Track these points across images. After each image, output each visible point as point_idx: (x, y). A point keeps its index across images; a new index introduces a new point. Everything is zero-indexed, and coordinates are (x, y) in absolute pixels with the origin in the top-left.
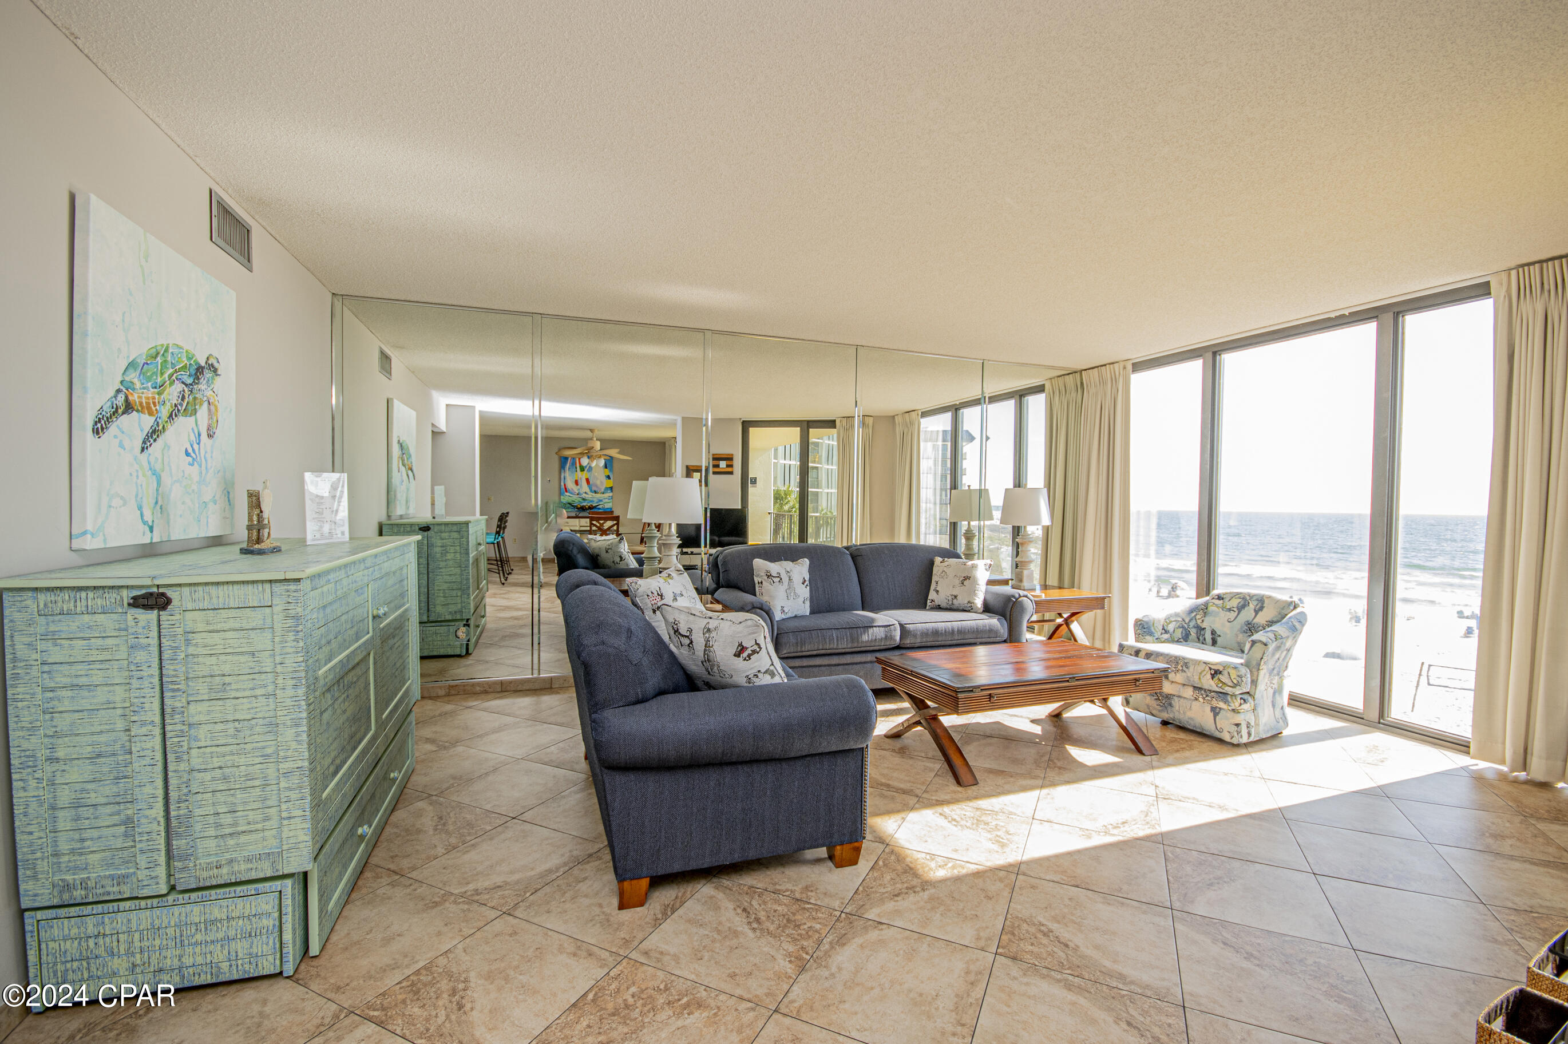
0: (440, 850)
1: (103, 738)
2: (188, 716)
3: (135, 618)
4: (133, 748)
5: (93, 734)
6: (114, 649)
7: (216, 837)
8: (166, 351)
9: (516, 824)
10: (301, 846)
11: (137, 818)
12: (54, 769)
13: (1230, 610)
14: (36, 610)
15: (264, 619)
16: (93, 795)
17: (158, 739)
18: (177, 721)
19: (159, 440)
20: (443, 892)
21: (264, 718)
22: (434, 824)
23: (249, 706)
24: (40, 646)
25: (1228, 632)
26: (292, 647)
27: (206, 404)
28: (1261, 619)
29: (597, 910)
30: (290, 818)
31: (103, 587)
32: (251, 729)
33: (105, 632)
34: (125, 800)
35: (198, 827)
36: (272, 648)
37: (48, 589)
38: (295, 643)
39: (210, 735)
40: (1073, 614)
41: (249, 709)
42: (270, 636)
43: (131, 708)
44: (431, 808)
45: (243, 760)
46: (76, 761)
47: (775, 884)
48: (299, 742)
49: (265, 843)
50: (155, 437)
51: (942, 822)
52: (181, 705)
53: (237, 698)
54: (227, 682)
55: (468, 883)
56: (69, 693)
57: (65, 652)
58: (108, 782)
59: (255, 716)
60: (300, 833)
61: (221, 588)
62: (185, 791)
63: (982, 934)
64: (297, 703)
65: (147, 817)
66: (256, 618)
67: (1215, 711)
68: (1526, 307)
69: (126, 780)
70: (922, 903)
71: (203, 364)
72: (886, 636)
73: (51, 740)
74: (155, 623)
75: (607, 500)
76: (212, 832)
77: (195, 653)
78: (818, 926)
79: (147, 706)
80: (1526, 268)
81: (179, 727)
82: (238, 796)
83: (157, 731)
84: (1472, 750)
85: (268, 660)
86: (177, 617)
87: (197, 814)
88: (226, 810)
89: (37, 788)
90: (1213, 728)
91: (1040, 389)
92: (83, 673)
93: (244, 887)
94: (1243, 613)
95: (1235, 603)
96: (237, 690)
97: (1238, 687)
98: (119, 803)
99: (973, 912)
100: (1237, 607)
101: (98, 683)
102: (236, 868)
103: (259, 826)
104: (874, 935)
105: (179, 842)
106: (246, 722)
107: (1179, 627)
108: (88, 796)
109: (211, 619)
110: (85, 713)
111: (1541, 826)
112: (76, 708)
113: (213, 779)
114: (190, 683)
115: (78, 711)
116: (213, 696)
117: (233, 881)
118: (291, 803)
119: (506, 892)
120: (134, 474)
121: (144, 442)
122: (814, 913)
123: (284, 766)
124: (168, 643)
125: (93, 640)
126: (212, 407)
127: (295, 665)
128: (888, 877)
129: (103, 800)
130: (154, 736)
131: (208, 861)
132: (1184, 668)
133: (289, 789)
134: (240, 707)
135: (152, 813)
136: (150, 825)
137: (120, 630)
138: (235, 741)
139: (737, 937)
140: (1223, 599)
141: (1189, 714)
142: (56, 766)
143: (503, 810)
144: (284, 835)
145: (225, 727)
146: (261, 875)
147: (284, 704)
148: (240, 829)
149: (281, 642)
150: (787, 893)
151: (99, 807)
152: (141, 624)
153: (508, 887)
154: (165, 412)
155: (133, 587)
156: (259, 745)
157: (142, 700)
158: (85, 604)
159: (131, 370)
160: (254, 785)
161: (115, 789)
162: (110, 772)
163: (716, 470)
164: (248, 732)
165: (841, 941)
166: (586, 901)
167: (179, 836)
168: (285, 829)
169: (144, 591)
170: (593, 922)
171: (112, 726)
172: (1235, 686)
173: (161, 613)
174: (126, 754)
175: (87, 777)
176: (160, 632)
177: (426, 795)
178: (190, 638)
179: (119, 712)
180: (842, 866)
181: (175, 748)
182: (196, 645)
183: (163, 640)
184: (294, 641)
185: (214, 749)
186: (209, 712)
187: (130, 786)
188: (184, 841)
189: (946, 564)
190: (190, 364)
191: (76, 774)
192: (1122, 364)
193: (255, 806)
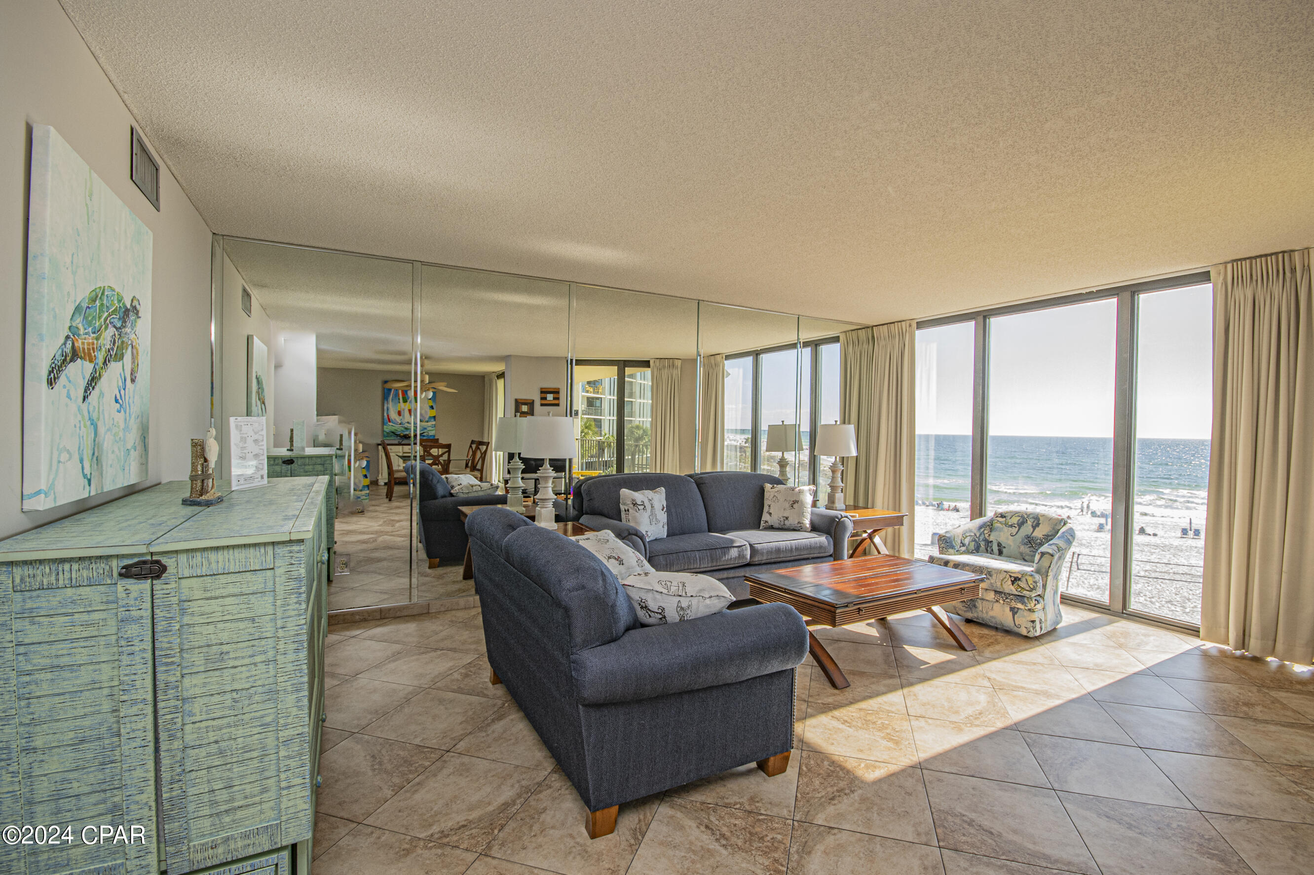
0: (388, 793)
1: (87, 722)
2: (182, 691)
3: (126, 590)
4: (122, 730)
5: (75, 718)
6: (101, 624)
7: (211, 816)
8: (103, 294)
9: (452, 757)
10: (300, 815)
11: (127, 804)
12: (31, 760)
13: (1011, 526)
14: (11, 585)
15: (265, 583)
16: (75, 785)
17: (150, 718)
18: (170, 696)
19: (97, 388)
20: (409, 838)
21: (263, 686)
22: (370, 764)
23: (248, 674)
24: (16, 625)
25: (1011, 544)
26: (294, 610)
27: (130, 348)
28: (1039, 533)
29: (571, 842)
30: (289, 787)
31: (90, 558)
32: (250, 698)
33: (90, 605)
34: (112, 787)
35: (191, 807)
36: (273, 612)
37: (25, 563)
38: (297, 605)
39: (205, 709)
40: (875, 531)
41: (248, 678)
42: (271, 599)
43: (121, 687)
44: (359, 746)
45: (241, 731)
46: (56, 750)
47: (723, 798)
48: (300, 708)
49: (263, 816)
50: (93, 384)
51: (835, 724)
52: (175, 679)
53: (236, 667)
54: (225, 651)
55: (430, 825)
56: (49, 676)
57: (45, 631)
58: (92, 769)
59: (255, 685)
60: (299, 802)
61: (220, 553)
62: (179, 770)
63: (919, 829)
64: (298, 668)
65: (137, 802)
66: (257, 582)
67: (1014, 611)
68: (1239, 293)
69: (113, 765)
70: (857, 805)
71: (129, 307)
72: (739, 555)
73: (27, 729)
74: (149, 593)
75: (430, 428)
76: (207, 812)
77: (191, 622)
78: (779, 837)
79: (138, 684)
80: (1239, 263)
81: (173, 703)
82: (235, 770)
83: (149, 710)
84: (1201, 634)
85: (270, 624)
86: (173, 585)
87: (191, 794)
88: (221, 786)
89: (12, 783)
90: (1012, 624)
91: (836, 339)
92: (65, 652)
93: (240, 865)
94: (1023, 528)
95: (1015, 520)
96: (236, 658)
97: (1034, 591)
98: (104, 791)
99: (903, 809)
100: (1018, 524)
101: (82, 662)
102: (232, 846)
103: (257, 799)
104: (830, 840)
105: (172, 826)
106: (244, 692)
107: (973, 541)
108: (69, 786)
109: (209, 585)
110: (67, 696)
111: (1273, 693)
112: (57, 691)
113: (209, 755)
114: (185, 655)
115: (58, 695)
116: (211, 666)
117: (229, 860)
118: (291, 772)
119: (474, 831)
120: (78, 426)
121: (86, 391)
122: (770, 824)
123: (285, 735)
124: (162, 614)
125: (77, 616)
126: (135, 351)
127: (296, 628)
128: (817, 782)
129: (87, 789)
130: (145, 715)
131: (202, 842)
132: (989, 577)
133: (289, 757)
134: (238, 676)
135: (143, 798)
136: (140, 811)
137: (107, 602)
138: (232, 712)
139: (712, 855)
140: (1005, 517)
141: (991, 613)
142: (32, 757)
143: (433, 743)
144: (283, 806)
145: (222, 699)
146: (259, 850)
147: (285, 670)
148: (236, 804)
149: (283, 606)
150: (738, 806)
151: (82, 797)
152: (134, 595)
153: (473, 826)
154: (100, 357)
155: (124, 556)
156: (258, 714)
157: (133, 677)
158: (69, 576)
159: (77, 315)
160: (252, 756)
161: (100, 776)
162: (95, 758)
163: (544, 402)
164: (247, 702)
165: (806, 850)
166: (556, 833)
167: (172, 819)
168: (284, 799)
169: (136, 560)
170: (573, 855)
171: (97, 708)
172: (1031, 590)
173: (155, 582)
174: (112, 736)
175: (68, 765)
176: (153, 603)
177: (347, 734)
178: (185, 607)
179: (106, 692)
180: (774, 775)
181: (169, 726)
182: (192, 614)
183: (157, 611)
184: (296, 603)
185: (210, 723)
186: (205, 684)
187: (118, 771)
188: (176, 824)
189: (776, 490)
190: (120, 307)
191: (54, 765)
192: (908, 322)
193: (253, 778)
